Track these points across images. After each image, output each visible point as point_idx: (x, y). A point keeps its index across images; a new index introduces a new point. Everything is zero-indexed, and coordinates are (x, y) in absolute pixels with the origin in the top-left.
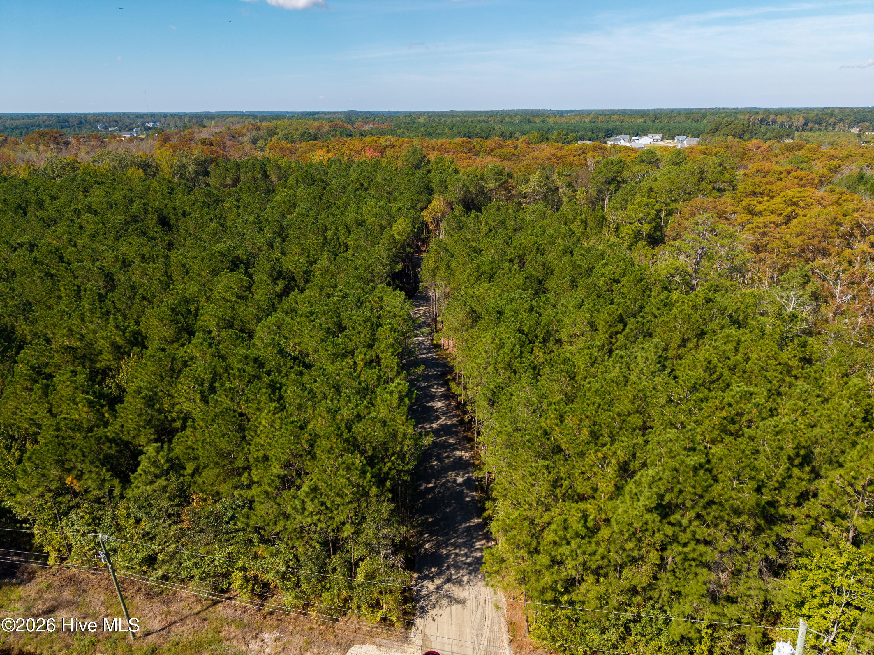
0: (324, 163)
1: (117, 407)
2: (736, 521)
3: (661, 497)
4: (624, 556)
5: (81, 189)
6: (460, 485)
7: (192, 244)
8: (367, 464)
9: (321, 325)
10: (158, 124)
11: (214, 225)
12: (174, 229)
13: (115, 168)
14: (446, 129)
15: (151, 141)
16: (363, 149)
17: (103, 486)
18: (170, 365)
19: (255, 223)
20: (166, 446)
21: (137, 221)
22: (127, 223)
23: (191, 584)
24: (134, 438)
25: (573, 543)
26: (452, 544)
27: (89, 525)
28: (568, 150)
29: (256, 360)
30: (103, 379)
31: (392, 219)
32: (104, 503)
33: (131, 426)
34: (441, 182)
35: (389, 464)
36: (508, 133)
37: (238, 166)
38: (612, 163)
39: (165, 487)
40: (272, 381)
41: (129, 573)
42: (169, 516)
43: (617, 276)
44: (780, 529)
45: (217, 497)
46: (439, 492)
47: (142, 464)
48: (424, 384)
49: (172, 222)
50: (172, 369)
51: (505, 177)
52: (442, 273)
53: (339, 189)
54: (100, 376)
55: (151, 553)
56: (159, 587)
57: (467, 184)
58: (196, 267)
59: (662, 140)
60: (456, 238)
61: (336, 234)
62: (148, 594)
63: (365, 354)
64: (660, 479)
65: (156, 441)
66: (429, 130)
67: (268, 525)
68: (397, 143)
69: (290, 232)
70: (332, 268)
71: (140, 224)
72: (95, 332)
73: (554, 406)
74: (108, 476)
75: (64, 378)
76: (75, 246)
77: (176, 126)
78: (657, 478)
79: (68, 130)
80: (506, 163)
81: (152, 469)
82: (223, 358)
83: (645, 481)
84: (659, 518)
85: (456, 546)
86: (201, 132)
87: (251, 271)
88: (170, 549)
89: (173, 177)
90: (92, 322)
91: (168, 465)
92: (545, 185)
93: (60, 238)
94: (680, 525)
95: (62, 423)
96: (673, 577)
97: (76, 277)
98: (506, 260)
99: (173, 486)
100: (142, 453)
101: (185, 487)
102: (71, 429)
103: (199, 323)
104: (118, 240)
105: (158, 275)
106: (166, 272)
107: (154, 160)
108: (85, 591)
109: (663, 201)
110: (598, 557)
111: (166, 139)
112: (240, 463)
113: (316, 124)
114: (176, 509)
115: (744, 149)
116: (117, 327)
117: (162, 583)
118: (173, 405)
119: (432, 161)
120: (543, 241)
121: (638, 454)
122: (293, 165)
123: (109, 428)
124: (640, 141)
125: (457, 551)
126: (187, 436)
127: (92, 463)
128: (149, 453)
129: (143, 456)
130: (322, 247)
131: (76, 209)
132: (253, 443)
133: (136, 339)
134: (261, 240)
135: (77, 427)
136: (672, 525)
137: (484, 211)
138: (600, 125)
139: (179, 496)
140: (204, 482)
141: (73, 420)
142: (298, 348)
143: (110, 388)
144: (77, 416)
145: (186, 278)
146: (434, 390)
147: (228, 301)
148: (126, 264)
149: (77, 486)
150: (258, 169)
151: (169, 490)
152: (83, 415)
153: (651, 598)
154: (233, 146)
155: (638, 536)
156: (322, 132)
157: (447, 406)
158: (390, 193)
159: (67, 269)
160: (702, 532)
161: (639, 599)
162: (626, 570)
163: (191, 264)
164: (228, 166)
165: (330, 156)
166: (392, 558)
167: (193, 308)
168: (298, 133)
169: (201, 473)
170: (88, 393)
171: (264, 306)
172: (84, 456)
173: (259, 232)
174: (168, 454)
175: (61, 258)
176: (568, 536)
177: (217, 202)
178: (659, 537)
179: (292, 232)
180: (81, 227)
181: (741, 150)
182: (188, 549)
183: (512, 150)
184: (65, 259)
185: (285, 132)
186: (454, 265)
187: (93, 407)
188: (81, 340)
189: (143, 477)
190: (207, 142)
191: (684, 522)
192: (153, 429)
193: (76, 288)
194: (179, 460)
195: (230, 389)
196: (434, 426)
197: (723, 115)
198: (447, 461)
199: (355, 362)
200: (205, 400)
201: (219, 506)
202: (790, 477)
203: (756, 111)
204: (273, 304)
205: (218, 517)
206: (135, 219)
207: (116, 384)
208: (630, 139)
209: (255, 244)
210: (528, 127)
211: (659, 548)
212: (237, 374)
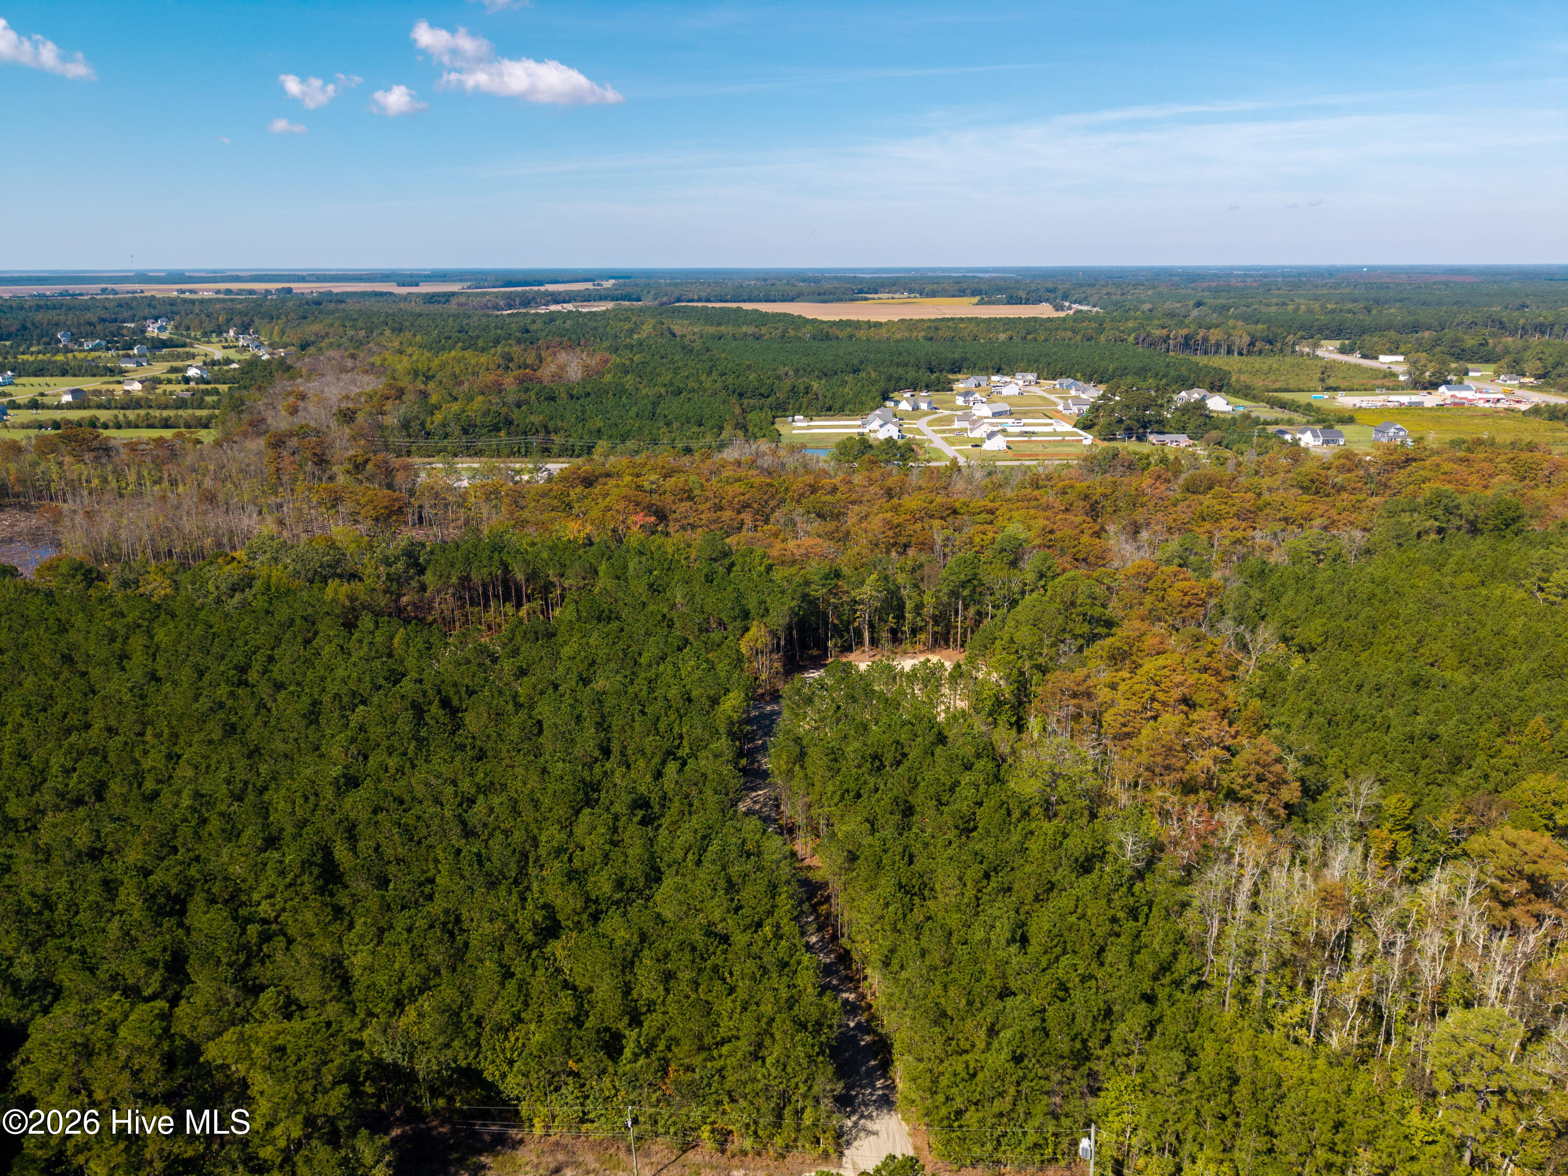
2: (1061, 1063)
3: (1014, 1052)
4: (994, 1092)
6: (852, 1028)
16: (627, 509)
17: (598, 1066)
24: (611, 1023)
25: (960, 1085)
33: (610, 1014)
34: (760, 602)
38: (965, 562)
44: (1092, 1065)
47: (628, 1047)
51: (834, 581)
59: (1037, 382)
64: (1013, 1038)
78: (1011, 1038)
83: (1004, 1041)
84: (1014, 1065)
85: (862, 1086)
91: (646, 1045)
92: (884, 589)
94: (1028, 1069)
96: (1026, 1103)
100: (622, 1036)
110: (977, 1093)
121: (1000, 1019)
125: (863, 1091)
129: (626, 1040)
136: (1023, 1068)
139: (662, 1071)
149: (577, 1067)
151: (653, 1066)
153: (1013, 1119)
155: (1002, 1078)
156: (506, 394)
157: (823, 938)
160: (1041, 1072)
161: (1005, 1120)
162: (995, 1101)
165: (587, 531)
166: (831, 1105)
169: (673, 1049)
176: (957, 1081)
178: (1014, 1078)
189: (630, 1057)
191: (1030, 1066)
192: (629, 1016)
202: (1095, 1029)
208: (989, 384)
211: (1015, 1085)
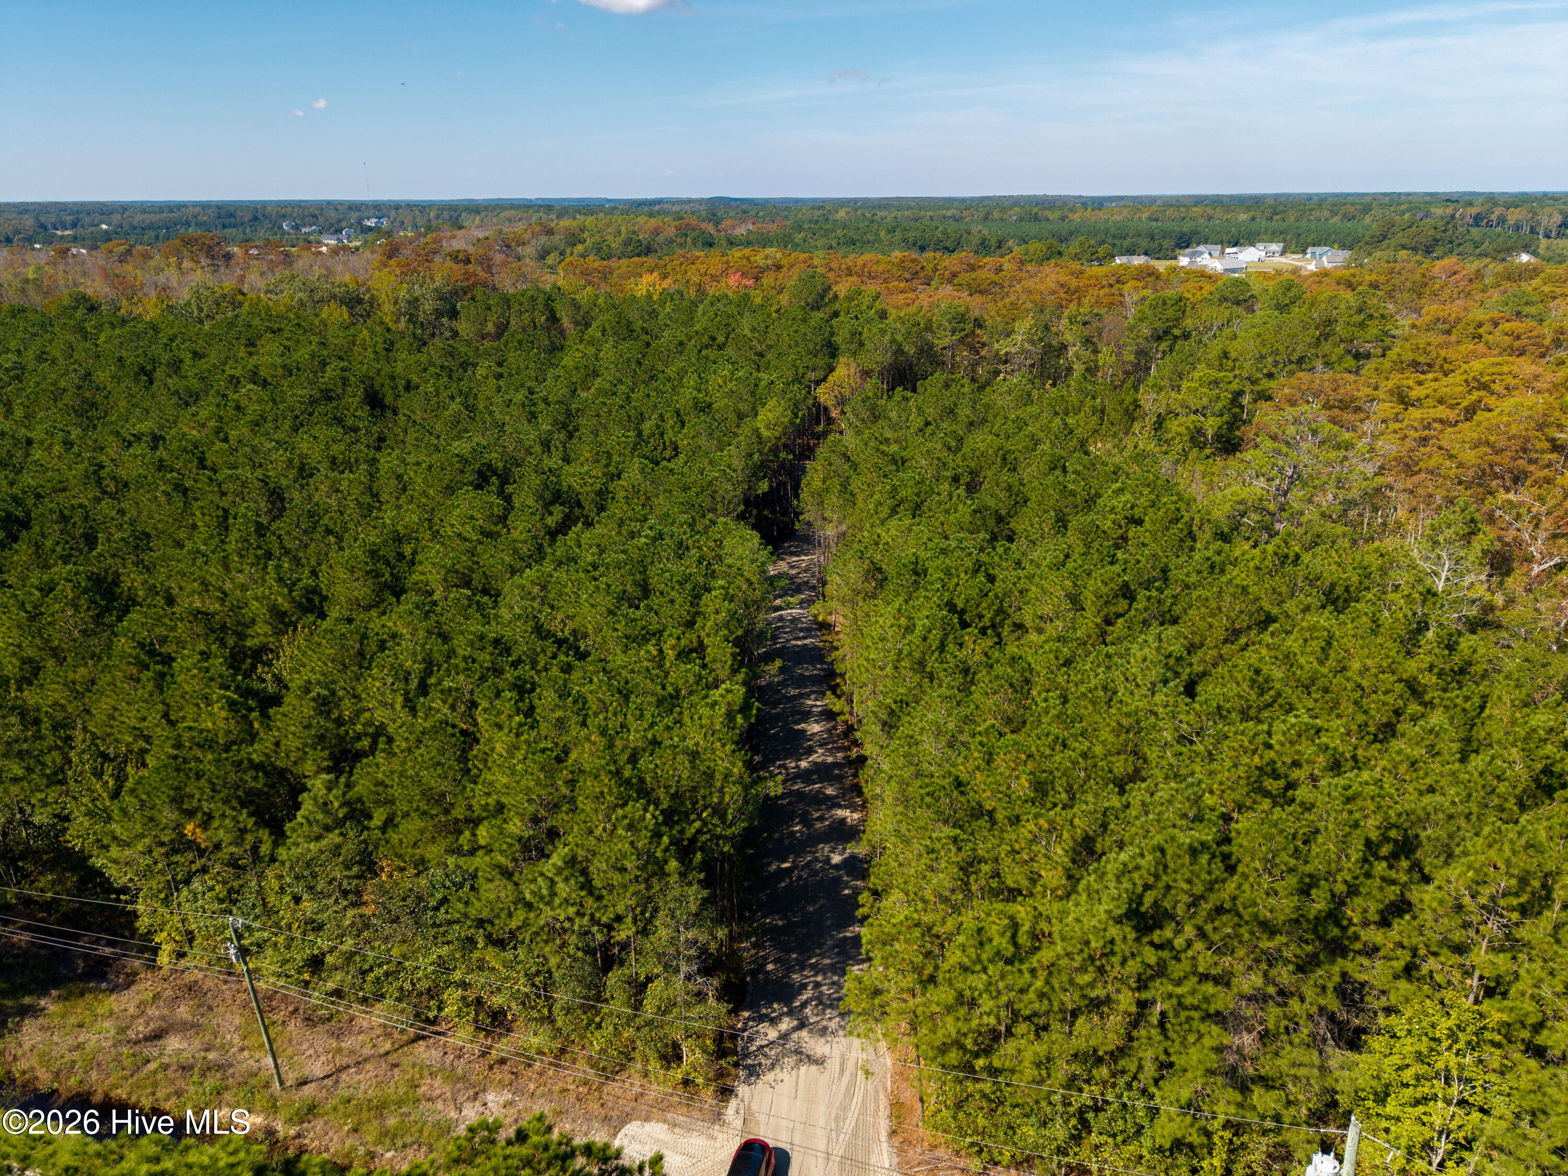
0: (655, 298)
1: (271, 711)
2: (1266, 945)
3: (1136, 900)
4: (1076, 997)
5: (243, 341)
6: (836, 867)
7: (416, 439)
8: (665, 823)
9: (609, 586)
10: (385, 221)
11: (455, 406)
12: (389, 414)
13: (302, 303)
14: (883, 234)
15: (368, 254)
16: (725, 272)
17: (243, 840)
18: (358, 646)
19: (523, 405)
20: (343, 780)
21: (330, 399)
22: (313, 402)
23: (378, 1005)
24: (295, 763)
25: (991, 969)
26: (813, 967)
27: (221, 901)
28: (1090, 278)
29: (497, 642)
30: (253, 668)
31: (757, 401)
32: (244, 868)
33: (292, 743)
34: (853, 334)
35: (697, 824)
36: (993, 242)
37: (507, 301)
38: (1164, 303)
39: (338, 847)
40: (519, 678)
41: (281, 983)
42: (345, 893)
43: (1137, 512)
44: (1352, 966)
45: (421, 865)
46: (800, 877)
47: (304, 807)
48: (793, 692)
49: (388, 400)
50: (361, 654)
51: (969, 327)
52: (833, 499)
53: (672, 347)
54: (249, 661)
55: (316, 952)
56: (327, 1009)
57: (899, 338)
58: (419, 480)
59: (1283, 253)
60: (865, 437)
61: (658, 427)
62: (308, 1019)
63: (679, 639)
64: (1137, 868)
65: (329, 770)
66: (851, 234)
67: (498, 916)
68: (784, 262)
69: (582, 421)
70: (647, 486)
71: (334, 404)
72: (244, 588)
73: (978, 738)
74: (250, 823)
75: (189, 663)
76: (226, 440)
77: (415, 226)
78: (1130, 866)
79: (234, 231)
80: (978, 299)
81: (320, 816)
82: (445, 638)
83: (1112, 871)
84: (1134, 935)
85: (817, 969)
86: (454, 237)
87: (509, 489)
88: (344, 948)
89: (397, 321)
90: (240, 571)
91: (345, 810)
92: (1041, 340)
93: (203, 426)
94: (1172, 948)
95: (186, 735)
96: (1161, 1038)
97: (223, 494)
98: (946, 478)
99: (350, 848)
100: (304, 789)
101: (371, 848)
102: (198, 745)
103: (415, 577)
104: (297, 431)
105: (356, 492)
106: (370, 488)
107: (368, 290)
108: (210, 1008)
109: (1245, 375)
110: (1032, 995)
111: (393, 252)
112: (459, 813)
113: (653, 222)
114: (355, 882)
115: (1424, 276)
116: (280, 580)
117: (333, 1003)
118: (358, 713)
119: (842, 296)
120: (1017, 444)
121: (1112, 826)
122: (601, 301)
123: (256, 746)
124: (1241, 256)
125: (819, 978)
126: (377, 765)
127: (226, 802)
128: (315, 790)
129: (305, 795)
130: (634, 449)
131: (232, 377)
132: (480, 780)
133: (309, 600)
134: (530, 436)
135: (208, 744)
136: (1158, 947)
137: (920, 389)
138: (1169, 225)
139: (360, 863)
140: (401, 841)
141: (202, 731)
142: (571, 625)
143: (264, 681)
144: (210, 724)
145: (403, 499)
146: (810, 702)
147: (465, 539)
148: (305, 472)
149: (202, 838)
150: (541, 307)
151: (343, 851)
152: (221, 724)
153: (1123, 1072)
154: (504, 264)
155: (1098, 963)
156: (661, 238)
157: (829, 731)
158: (761, 355)
159: (211, 480)
160: (1206, 962)
161: (1104, 1072)
162: (1081, 1021)
163: (412, 474)
164: (491, 302)
165: (665, 284)
166: (700, 980)
167: (407, 550)
168: (619, 240)
169: (397, 826)
170: (227, 688)
171: (524, 549)
172: (213, 790)
173: (530, 421)
174: (344, 794)
175: (202, 460)
176: (984, 957)
177: (464, 366)
178: (1133, 966)
179: (586, 423)
180: (238, 408)
181: (1418, 277)
182: (373, 948)
183: (992, 276)
184: (209, 463)
185: (597, 238)
186: (856, 484)
187: (237, 712)
188: (222, 600)
189: (306, 828)
190: (461, 256)
191: (1179, 942)
192: (327, 752)
193: (220, 513)
194: (363, 803)
195: (450, 690)
196: (804, 764)
197: (1403, 207)
198: (818, 825)
199: (661, 651)
200: (410, 706)
201: (423, 882)
202: (1368, 875)
203: (1466, 200)
204: (540, 548)
205: (420, 899)
206: (327, 396)
207: (274, 675)
208: (1223, 252)
209: (520, 441)
210: (1033, 228)
211: (1134, 985)
212: (462, 665)
